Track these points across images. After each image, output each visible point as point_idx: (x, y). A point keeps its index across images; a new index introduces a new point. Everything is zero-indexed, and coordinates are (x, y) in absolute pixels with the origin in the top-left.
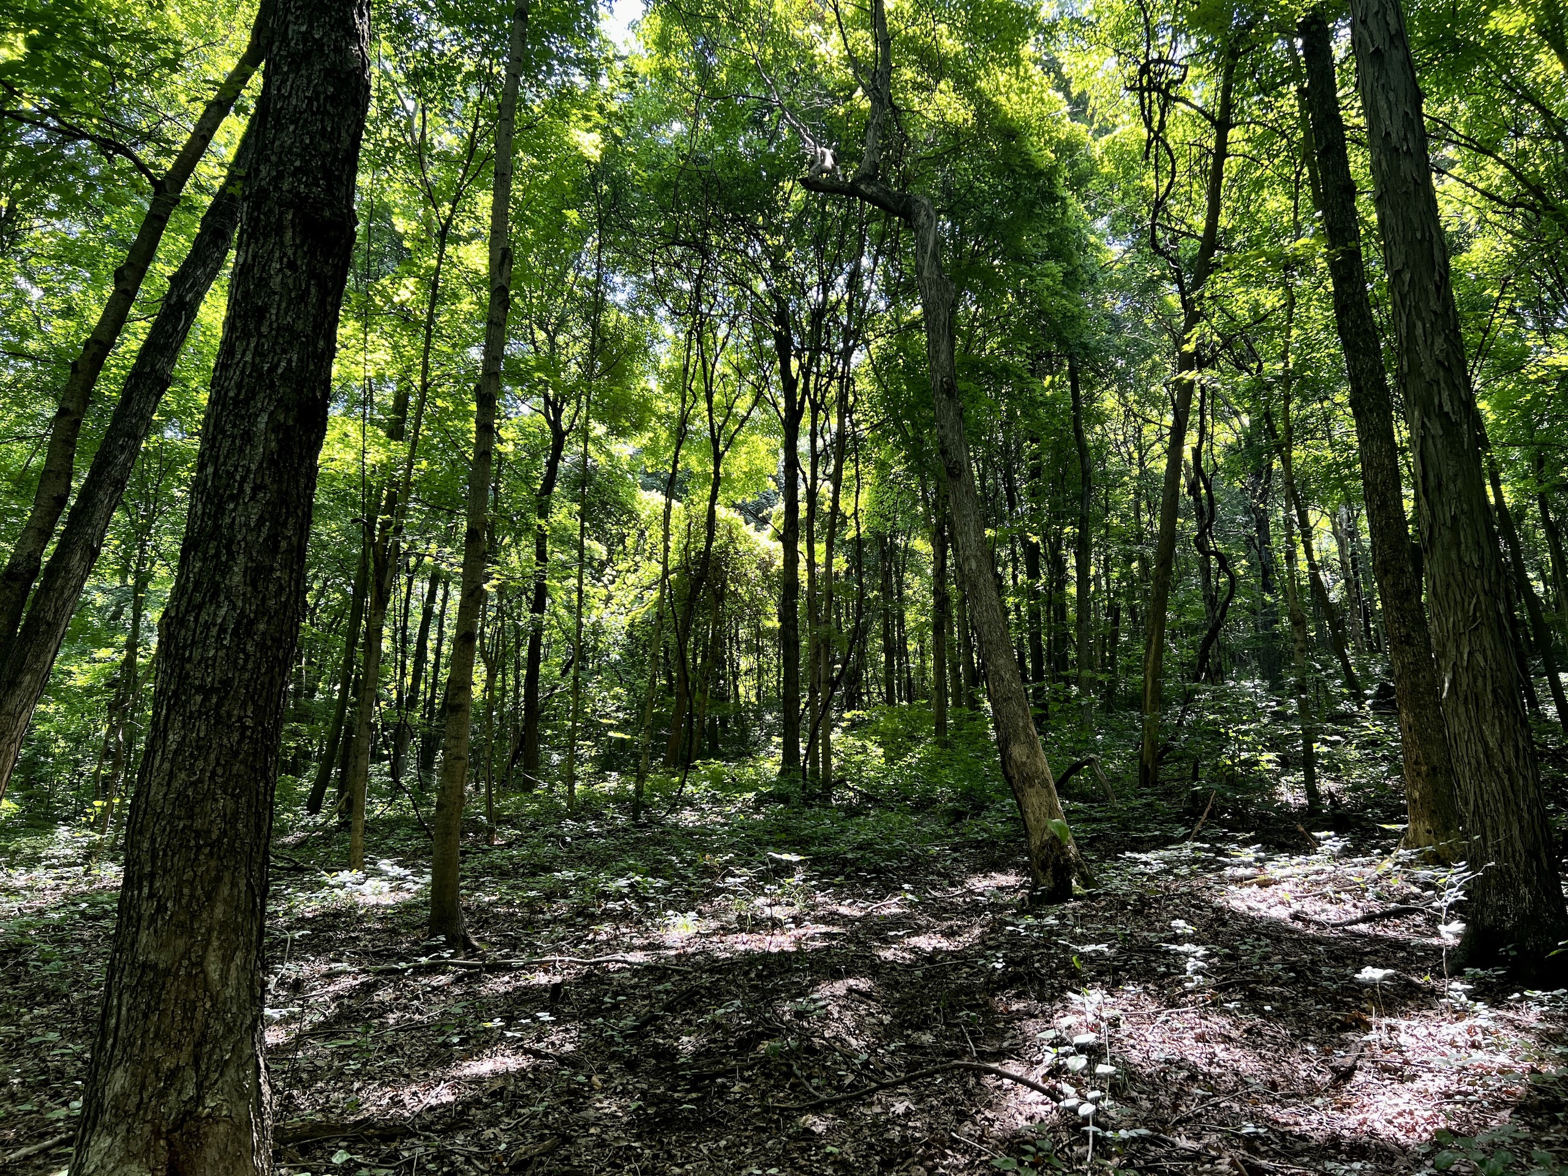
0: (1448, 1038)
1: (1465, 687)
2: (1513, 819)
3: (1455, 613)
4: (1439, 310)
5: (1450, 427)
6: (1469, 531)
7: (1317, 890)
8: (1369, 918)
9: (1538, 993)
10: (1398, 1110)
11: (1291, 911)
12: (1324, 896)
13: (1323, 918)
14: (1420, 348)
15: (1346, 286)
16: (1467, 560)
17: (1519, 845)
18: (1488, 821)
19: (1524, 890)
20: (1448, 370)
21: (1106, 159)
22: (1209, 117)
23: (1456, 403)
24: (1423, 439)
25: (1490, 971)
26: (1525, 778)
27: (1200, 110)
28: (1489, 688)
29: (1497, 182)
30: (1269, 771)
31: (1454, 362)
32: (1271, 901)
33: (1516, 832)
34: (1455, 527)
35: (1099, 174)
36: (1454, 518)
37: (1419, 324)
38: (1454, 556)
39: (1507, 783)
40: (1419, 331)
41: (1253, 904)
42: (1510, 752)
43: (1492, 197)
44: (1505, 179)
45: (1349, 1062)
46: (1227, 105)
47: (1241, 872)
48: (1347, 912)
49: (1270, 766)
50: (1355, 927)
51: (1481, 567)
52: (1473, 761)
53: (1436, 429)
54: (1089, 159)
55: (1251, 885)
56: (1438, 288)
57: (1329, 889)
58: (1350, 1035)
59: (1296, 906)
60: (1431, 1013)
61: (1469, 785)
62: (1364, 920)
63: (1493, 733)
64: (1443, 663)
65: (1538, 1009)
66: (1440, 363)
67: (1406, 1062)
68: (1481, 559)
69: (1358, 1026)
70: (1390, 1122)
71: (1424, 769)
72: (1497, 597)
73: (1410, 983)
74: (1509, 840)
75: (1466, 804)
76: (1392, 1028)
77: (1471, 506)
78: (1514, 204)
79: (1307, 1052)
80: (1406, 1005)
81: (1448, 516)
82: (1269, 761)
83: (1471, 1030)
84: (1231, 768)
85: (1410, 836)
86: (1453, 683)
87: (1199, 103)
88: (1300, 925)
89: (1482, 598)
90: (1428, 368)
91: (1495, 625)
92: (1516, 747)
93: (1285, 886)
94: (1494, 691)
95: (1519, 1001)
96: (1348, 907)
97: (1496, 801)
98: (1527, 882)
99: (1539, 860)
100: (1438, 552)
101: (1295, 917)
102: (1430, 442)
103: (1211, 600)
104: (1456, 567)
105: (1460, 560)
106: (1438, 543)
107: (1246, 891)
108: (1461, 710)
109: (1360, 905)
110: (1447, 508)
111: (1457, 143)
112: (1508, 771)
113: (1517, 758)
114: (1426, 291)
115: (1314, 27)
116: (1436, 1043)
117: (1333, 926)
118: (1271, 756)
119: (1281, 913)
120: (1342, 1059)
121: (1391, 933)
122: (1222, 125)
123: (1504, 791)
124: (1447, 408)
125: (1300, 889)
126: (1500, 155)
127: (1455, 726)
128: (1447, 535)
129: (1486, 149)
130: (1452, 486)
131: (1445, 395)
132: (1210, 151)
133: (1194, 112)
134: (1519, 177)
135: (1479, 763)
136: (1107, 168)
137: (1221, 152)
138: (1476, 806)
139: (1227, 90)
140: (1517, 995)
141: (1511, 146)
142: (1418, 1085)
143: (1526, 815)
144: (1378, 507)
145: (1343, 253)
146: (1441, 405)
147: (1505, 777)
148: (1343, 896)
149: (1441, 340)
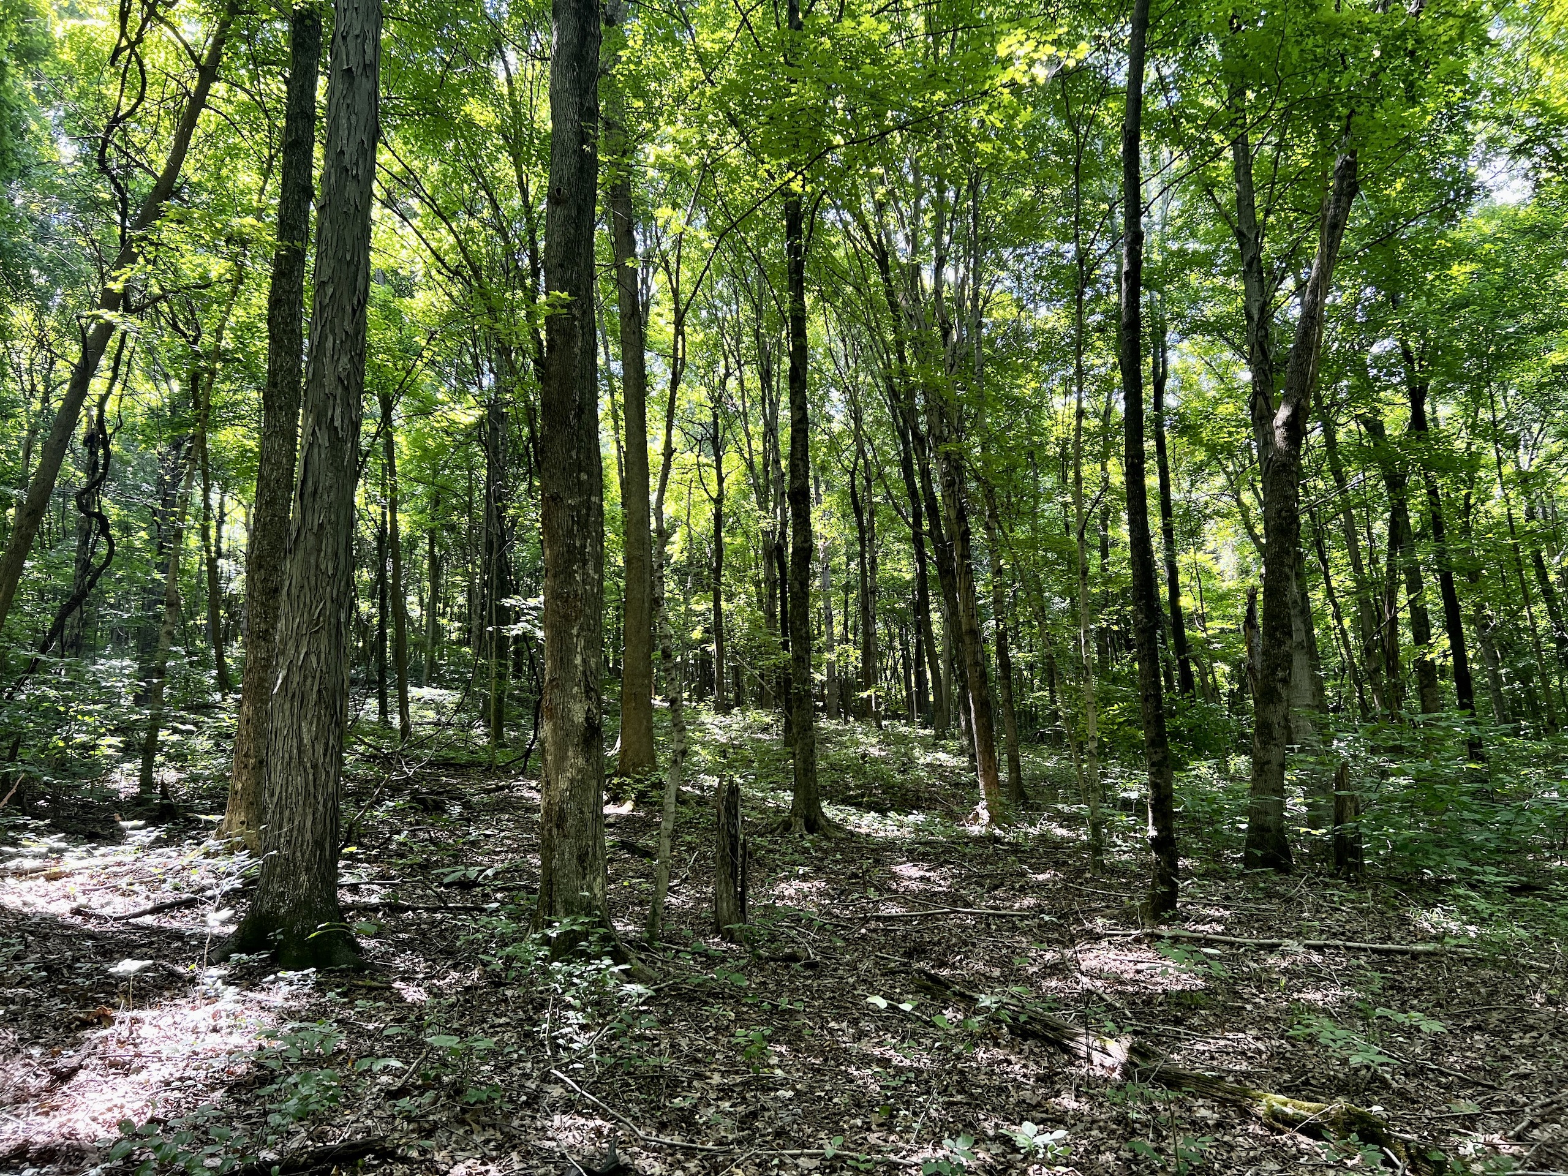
0: (191, 1025)
1: (295, 685)
2: (310, 811)
3: (302, 615)
4: (351, 331)
5: (336, 442)
6: (331, 540)
7: (112, 882)
8: (156, 910)
9: (291, 973)
10: (110, 1105)
11: (75, 905)
12: (116, 889)
13: (106, 911)
14: (327, 360)
15: (284, 280)
16: (323, 567)
17: (308, 836)
18: (287, 813)
19: (303, 877)
20: (346, 389)
21: (67, 44)
22: (196, 59)
23: (346, 421)
24: (311, 445)
25: (254, 957)
26: (328, 773)
27: (187, 46)
28: (315, 689)
29: (446, 247)
30: (107, 757)
31: (353, 383)
32: (55, 895)
33: (309, 823)
34: (319, 535)
35: (54, 57)
36: (321, 526)
37: (331, 338)
38: (313, 561)
39: (311, 777)
40: (329, 344)
41: (29, 898)
42: (320, 749)
43: (438, 258)
44: (453, 247)
45: (75, 1062)
46: (215, 55)
47: (28, 864)
48: (137, 905)
49: (110, 751)
50: (140, 920)
51: (334, 576)
52: (287, 756)
53: (324, 439)
54: (45, 34)
55: (37, 878)
56: (354, 311)
57: (123, 883)
58: (88, 1033)
59: (82, 900)
60: (183, 1002)
61: (278, 778)
62: (152, 912)
63: (309, 730)
64: (281, 661)
65: (288, 988)
66: (340, 380)
67: (138, 1055)
68: (336, 569)
69: (99, 1023)
70: (94, 1119)
71: (252, 761)
72: (341, 606)
73: (172, 974)
74: (301, 830)
75: (272, 795)
76: (136, 1021)
77: (338, 518)
78: (457, 272)
79: (30, 1057)
80: (160, 995)
81: (316, 522)
82: (110, 746)
83: (215, 1016)
84: (62, 751)
85: (223, 827)
86: (286, 679)
87: (189, 39)
88: (78, 920)
89: (328, 605)
90: (330, 382)
91: (333, 632)
92: (327, 744)
93: (79, 879)
94: (319, 691)
95: (273, 983)
96: (141, 899)
97: (298, 794)
98: (308, 869)
99: (323, 850)
100: (300, 554)
101: (77, 912)
102: (316, 450)
103: (84, 566)
104: (312, 571)
105: (317, 566)
106: (302, 545)
107: (27, 884)
108: (287, 706)
109: (152, 896)
110: (316, 515)
111: (422, 199)
112: (315, 766)
113: (325, 755)
114: (343, 309)
115: (308, 22)
116: (178, 1032)
117: (115, 919)
118: (115, 741)
119: (61, 908)
120: (67, 1059)
121: (176, 924)
122: (208, 73)
123: (307, 785)
124: (337, 423)
125: (95, 881)
126: (454, 225)
127: (280, 721)
128: (311, 539)
129: (444, 215)
130: (325, 496)
131: (339, 410)
132: (188, 93)
133: (181, 45)
134: (464, 250)
135: (291, 758)
136: (67, 56)
137: (199, 101)
138: (280, 798)
139: (219, 42)
140: (272, 977)
141: (463, 221)
142: (143, 1076)
143: (320, 808)
144: (267, 503)
145: (288, 249)
146: (332, 419)
147: (311, 771)
148: (136, 888)
149: (346, 360)
